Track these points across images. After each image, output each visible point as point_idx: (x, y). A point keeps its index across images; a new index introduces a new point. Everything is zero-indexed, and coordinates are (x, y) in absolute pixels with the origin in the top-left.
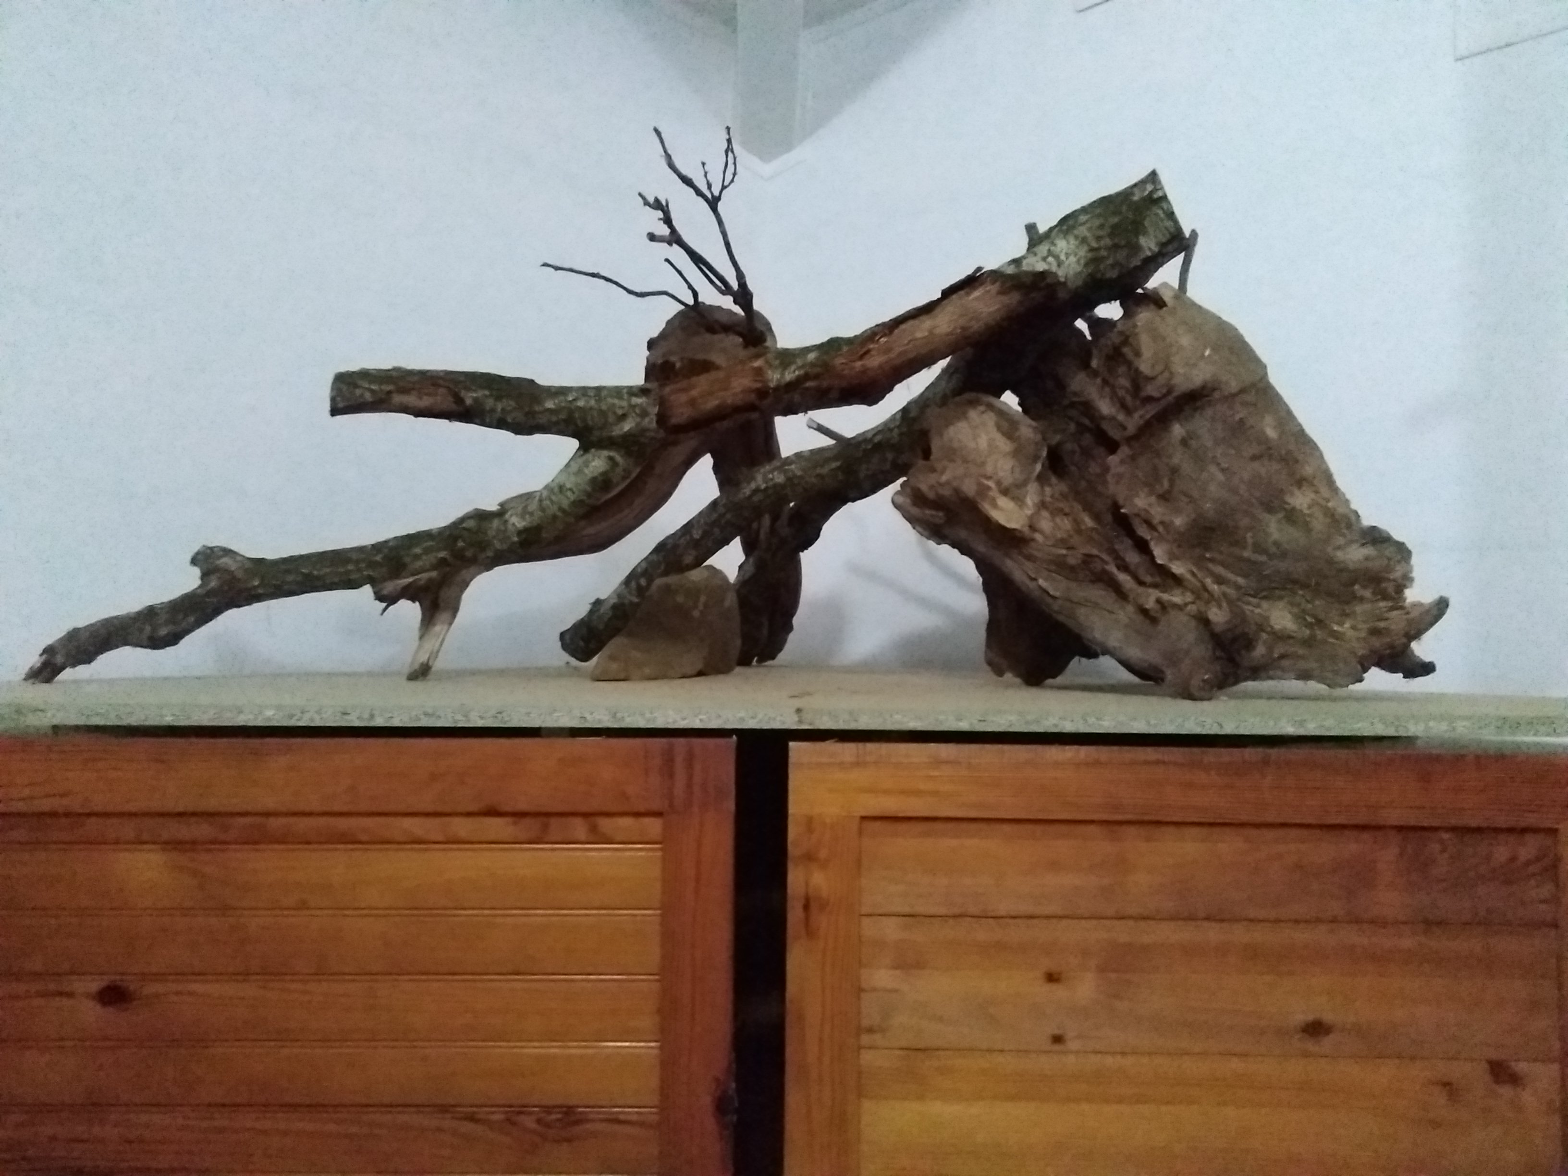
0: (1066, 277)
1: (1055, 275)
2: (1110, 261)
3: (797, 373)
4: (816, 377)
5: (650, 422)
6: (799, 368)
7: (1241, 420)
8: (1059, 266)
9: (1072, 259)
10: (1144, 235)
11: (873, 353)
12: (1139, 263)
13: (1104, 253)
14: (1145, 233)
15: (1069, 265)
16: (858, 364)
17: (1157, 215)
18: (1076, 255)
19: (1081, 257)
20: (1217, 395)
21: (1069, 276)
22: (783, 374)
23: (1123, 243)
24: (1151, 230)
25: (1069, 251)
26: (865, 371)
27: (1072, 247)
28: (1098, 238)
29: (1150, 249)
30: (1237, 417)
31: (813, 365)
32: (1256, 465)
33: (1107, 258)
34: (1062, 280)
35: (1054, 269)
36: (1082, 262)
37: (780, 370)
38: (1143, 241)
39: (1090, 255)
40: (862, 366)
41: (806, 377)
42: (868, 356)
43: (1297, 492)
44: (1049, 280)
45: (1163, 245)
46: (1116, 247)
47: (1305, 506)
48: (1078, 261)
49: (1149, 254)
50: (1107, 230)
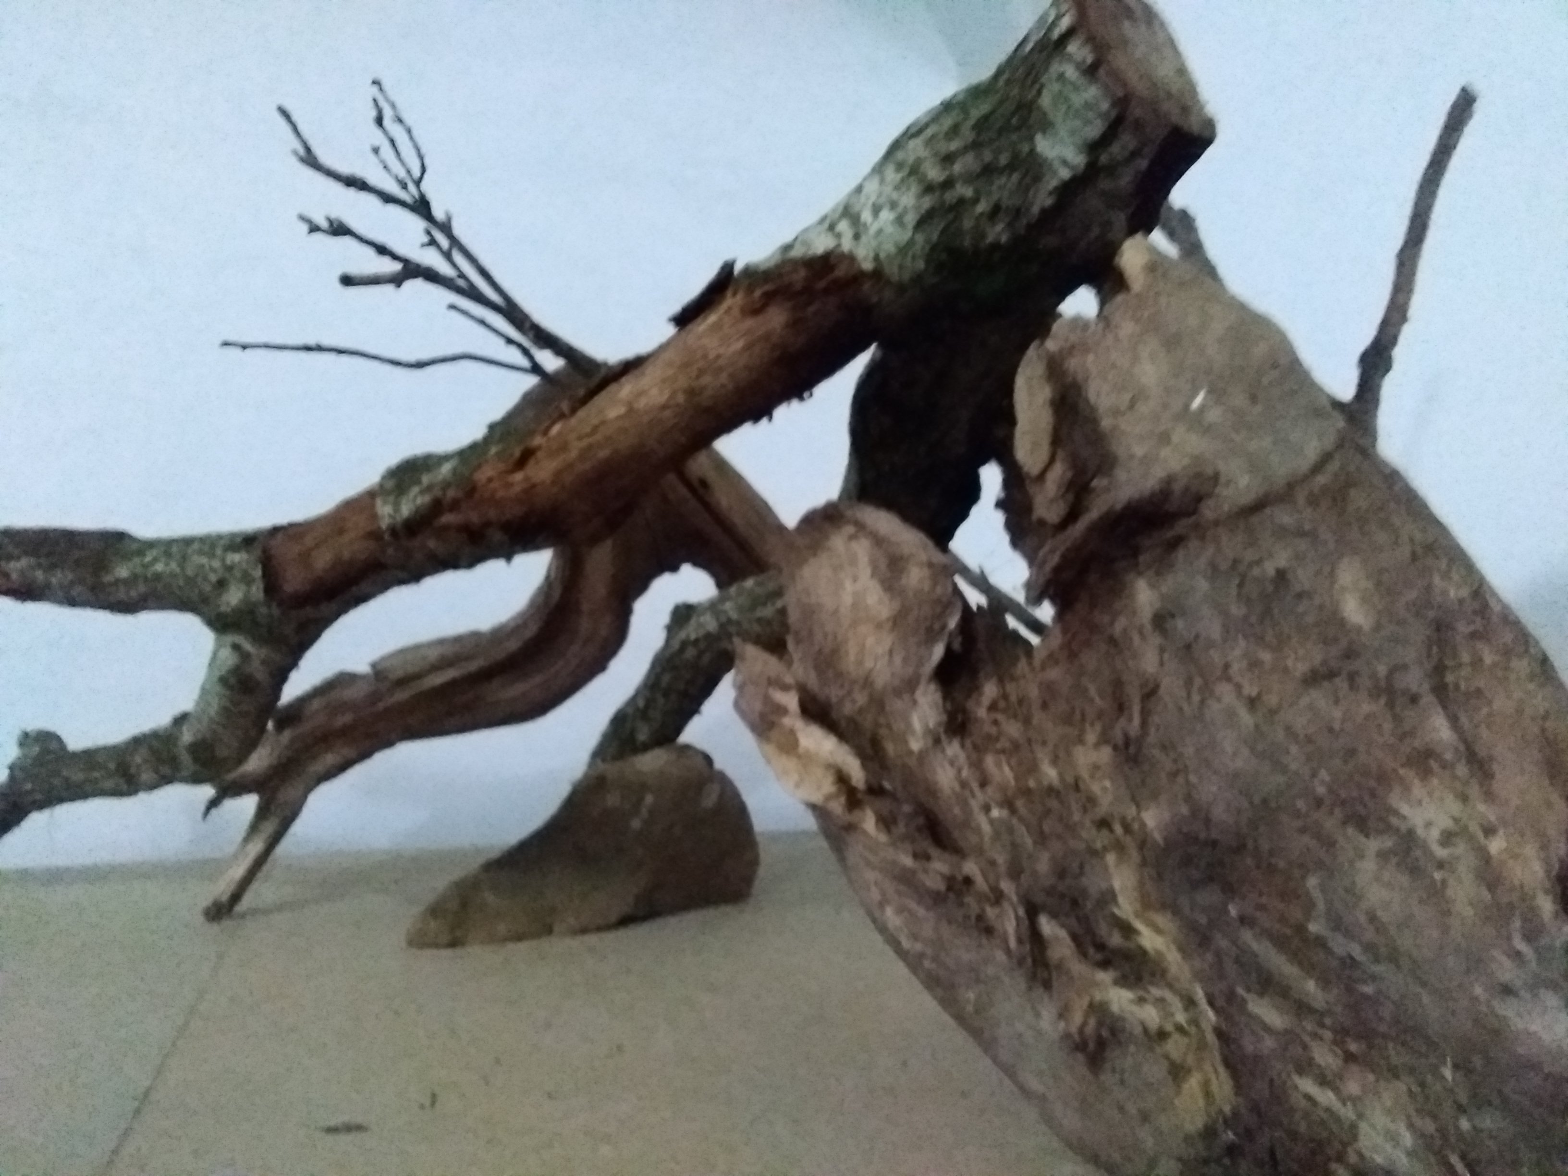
0: (876, 258)
1: (851, 258)
2: (982, 207)
3: (419, 501)
4: (455, 506)
5: (257, 592)
6: (422, 492)
7: (1281, 575)
8: (857, 237)
9: (886, 216)
10: (1044, 132)
11: (540, 454)
12: (1049, 202)
13: (965, 191)
14: (1046, 126)
15: (880, 231)
16: (518, 476)
17: (1061, 77)
18: (893, 205)
19: (905, 211)
20: (1208, 511)
21: (882, 255)
22: (397, 506)
23: (1004, 159)
24: (1057, 116)
25: (882, 200)
26: (531, 488)
27: (888, 189)
28: (948, 159)
29: (1065, 162)
30: (1270, 568)
31: (446, 485)
32: (1318, 697)
33: (976, 200)
34: (868, 266)
35: (847, 244)
36: (911, 219)
37: (391, 498)
38: (1044, 146)
39: (927, 202)
40: (527, 479)
41: (437, 507)
42: (532, 462)
43: (1418, 790)
44: (840, 272)
45: (1094, 148)
46: (988, 171)
47: (1435, 834)
48: (899, 221)
49: (1065, 174)
50: (967, 135)
